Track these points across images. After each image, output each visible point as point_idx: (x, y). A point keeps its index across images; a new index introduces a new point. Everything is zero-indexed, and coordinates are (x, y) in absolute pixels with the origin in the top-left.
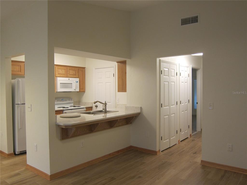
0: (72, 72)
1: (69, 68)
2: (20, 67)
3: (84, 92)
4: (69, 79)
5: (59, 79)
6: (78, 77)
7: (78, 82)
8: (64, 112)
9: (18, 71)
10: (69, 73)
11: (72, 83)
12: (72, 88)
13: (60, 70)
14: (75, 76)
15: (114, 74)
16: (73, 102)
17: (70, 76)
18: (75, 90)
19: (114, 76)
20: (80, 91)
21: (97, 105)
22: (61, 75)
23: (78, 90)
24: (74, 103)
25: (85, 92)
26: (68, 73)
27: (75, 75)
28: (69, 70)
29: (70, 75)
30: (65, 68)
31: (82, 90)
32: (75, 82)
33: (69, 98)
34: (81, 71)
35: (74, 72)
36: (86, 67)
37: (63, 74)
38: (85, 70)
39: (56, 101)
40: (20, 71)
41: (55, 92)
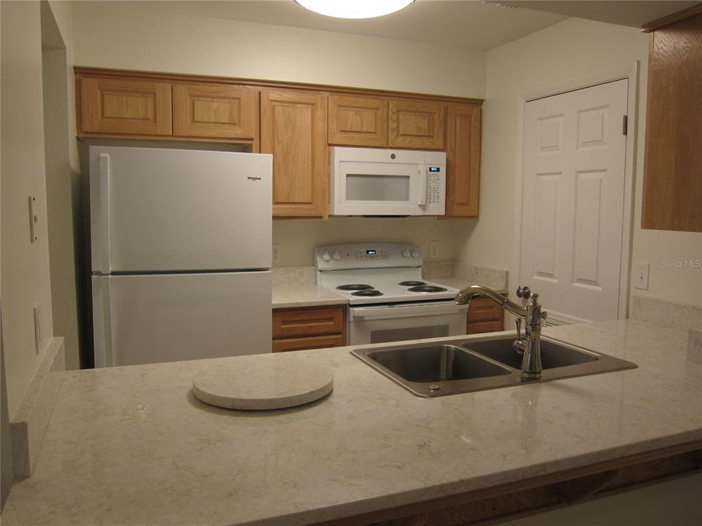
0: (410, 123)
1: (394, 103)
2: (150, 100)
3: (474, 217)
4: (393, 156)
5: (339, 153)
6: (441, 146)
7: (438, 170)
9: (145, 119)
10: (398, 127)
11: (408, 177)
12: (407, 199)
13: (351, 113)
14: (427, 143)
15: (626, 118)
16: (421, 263)
17: (400, 141)
18: (423, 207)
19: (625, 133)
20: (448, 215)
21: (526, 288)
22: (357, 139)
23: (438, 208)
24: (429, 267)
25: (481, 218)
26: (392, 125)
27: (429, 137)
28: (399, 111)
29: (403, 135)
30: (376, 102)
31: (458, 211)
32: (423, 169)
33: (403, 246)
34: (458, 119)
35: (424, 124)
36: (487, 96)
37: (364, 130)
38: (481, 111)
39: (326, 257)
40: (150, 116)
41: (326, 218)
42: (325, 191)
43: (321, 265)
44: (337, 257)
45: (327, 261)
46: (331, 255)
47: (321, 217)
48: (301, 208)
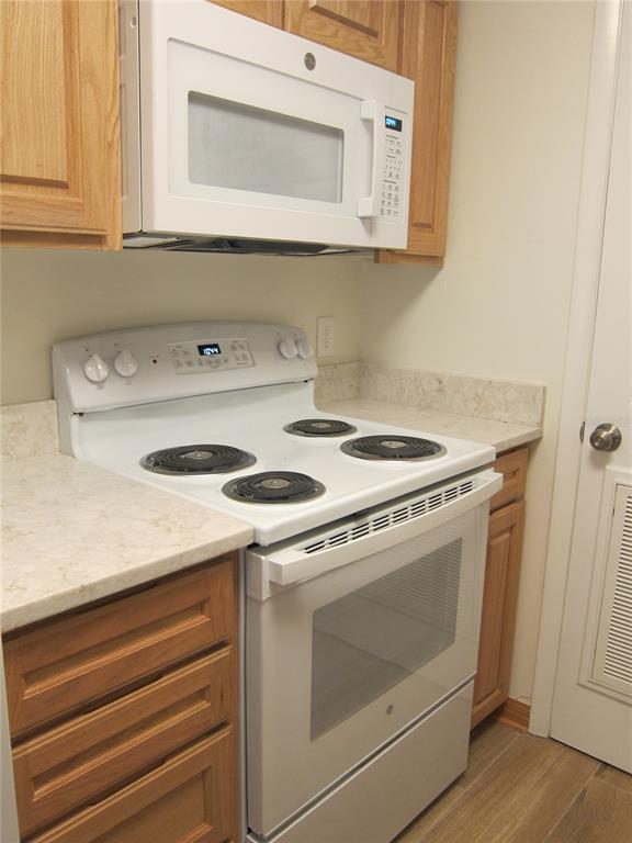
3: (437, 259)
4: (310, 62)
6: (394, 68)
7: (400, 126)
8: (267, 576)
12: (334, 196)
14: (368, 50)
17: (312, 26)
18: (370, 223)
39: (98, 369)
41: (116, 242)
42: (110, 145)
43: (82, 394)
44: (127, 367)
45: (100, 384)
46: (110, 362)
47: (98, 239)
48: (31, 201)
